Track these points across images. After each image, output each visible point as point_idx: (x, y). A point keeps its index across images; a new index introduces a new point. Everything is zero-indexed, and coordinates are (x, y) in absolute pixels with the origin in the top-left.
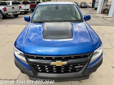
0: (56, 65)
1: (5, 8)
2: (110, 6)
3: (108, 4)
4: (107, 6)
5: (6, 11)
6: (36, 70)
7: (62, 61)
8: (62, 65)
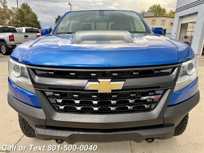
0: (97, 91)
1: (13, 36)
2: (192, 37)
3: (188, 34)
4: (186, 37)
5: (13, 40)
6: (54, 107)
7: (112, 81)
8: (112, 91)
